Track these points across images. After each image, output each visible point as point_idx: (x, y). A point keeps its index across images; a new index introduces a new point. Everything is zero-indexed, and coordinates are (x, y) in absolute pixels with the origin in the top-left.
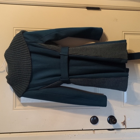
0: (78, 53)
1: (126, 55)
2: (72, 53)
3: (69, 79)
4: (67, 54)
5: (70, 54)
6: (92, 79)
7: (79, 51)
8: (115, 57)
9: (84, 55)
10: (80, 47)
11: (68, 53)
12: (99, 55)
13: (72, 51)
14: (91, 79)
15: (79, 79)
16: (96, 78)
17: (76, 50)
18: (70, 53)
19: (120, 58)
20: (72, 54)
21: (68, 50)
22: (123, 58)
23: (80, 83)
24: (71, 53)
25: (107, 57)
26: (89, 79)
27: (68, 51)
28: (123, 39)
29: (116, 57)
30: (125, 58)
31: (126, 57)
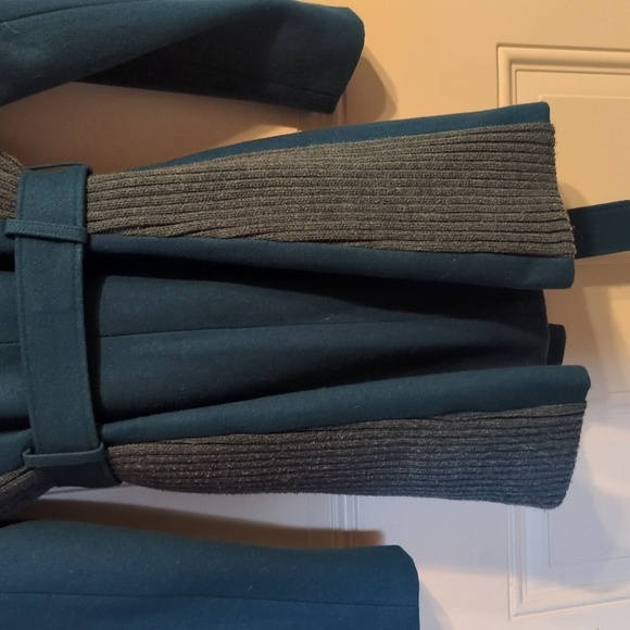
0: (171, 218)
1: (559, 225)
2: (123, 221)
3: (106, 446)
4: (72, 231)
5: (97, 226)
6: (303, 436)
7: (177, 197)
8: (478, 246)
9: (224, 233)
10: (186, 168)
11: (86, 222)
12: (355, 234)
13: (121, 202)
14: (295, 436)
15: (193, 445)
16: (331, 422)
17: (152, 194)
18: (101, 219)
19: (514, 247)
20: (120, 229)
21: (86, 192)
22: (539, 248)
23: (203, 477)
24: (107, 224)
25: (421, 246)
26: (278, 438)
27: (80, 200)
28: (503, 104)
29: (487, 246)
30: (556, 249)
31: (565, 236)
